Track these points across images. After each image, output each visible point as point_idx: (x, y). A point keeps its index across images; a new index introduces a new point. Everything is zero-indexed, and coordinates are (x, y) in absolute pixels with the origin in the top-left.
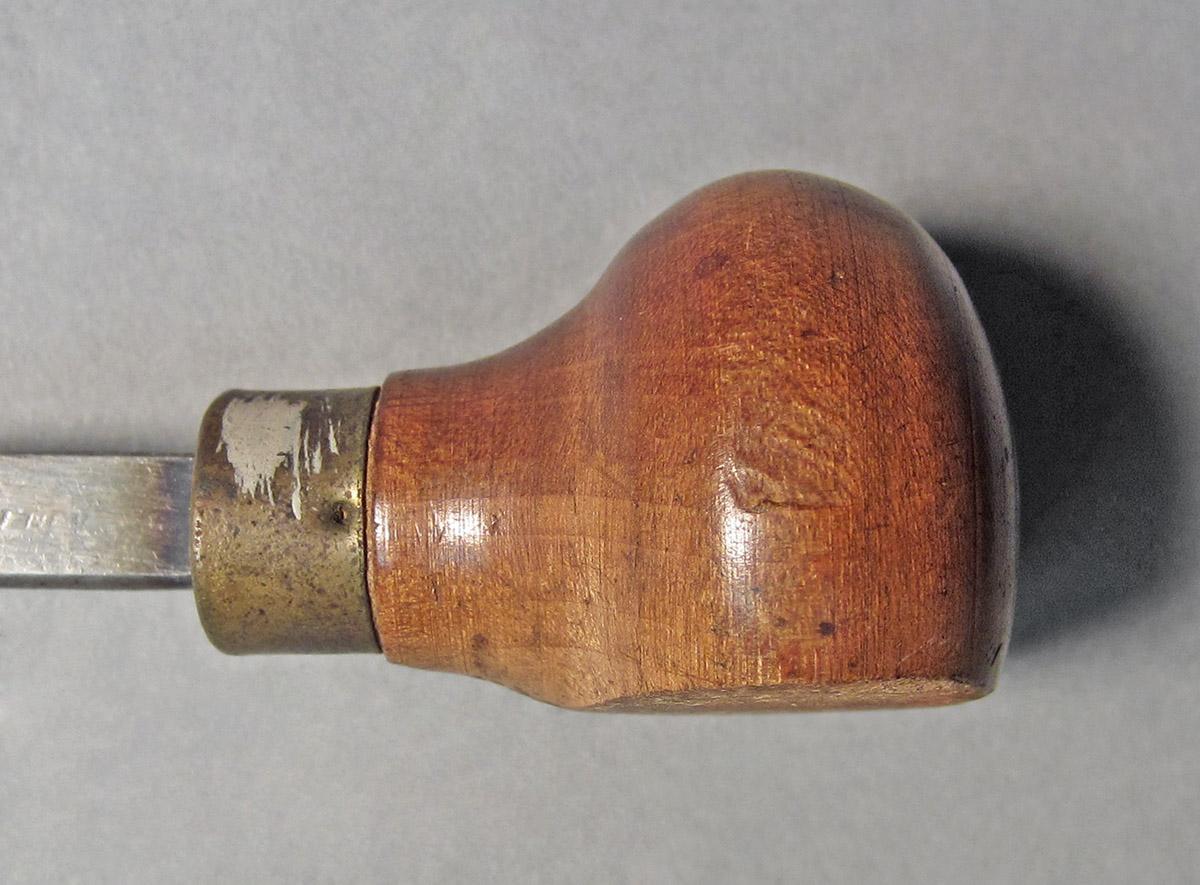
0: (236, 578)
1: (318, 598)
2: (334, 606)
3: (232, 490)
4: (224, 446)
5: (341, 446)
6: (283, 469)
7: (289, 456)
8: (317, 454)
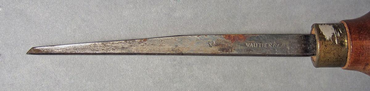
0: (325, 54)
1: (339, 58)
2: (341, 59)
3: (325, 39)
4: (322, 32)
5: (342, 32)
6: (333, 36)
7: (334, 34)
8: (338, 33)
